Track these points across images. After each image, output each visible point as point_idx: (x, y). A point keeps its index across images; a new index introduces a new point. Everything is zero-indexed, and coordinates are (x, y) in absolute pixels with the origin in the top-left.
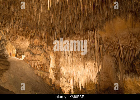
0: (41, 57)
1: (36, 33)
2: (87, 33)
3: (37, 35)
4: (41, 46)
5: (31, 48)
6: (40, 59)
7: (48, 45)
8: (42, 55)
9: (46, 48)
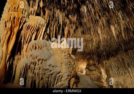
0: (96, 72)
1: (90, 57)
2: (128, 52)
3: (91, 58)
4: (95, 65)
5: (88, 66)
6: (96, 73)
7: (98, 63)
8: (97, 70)
9: (98, 65)
